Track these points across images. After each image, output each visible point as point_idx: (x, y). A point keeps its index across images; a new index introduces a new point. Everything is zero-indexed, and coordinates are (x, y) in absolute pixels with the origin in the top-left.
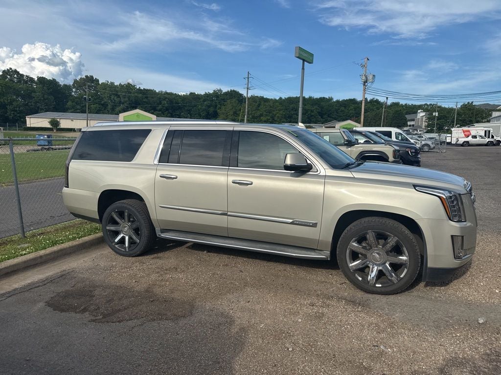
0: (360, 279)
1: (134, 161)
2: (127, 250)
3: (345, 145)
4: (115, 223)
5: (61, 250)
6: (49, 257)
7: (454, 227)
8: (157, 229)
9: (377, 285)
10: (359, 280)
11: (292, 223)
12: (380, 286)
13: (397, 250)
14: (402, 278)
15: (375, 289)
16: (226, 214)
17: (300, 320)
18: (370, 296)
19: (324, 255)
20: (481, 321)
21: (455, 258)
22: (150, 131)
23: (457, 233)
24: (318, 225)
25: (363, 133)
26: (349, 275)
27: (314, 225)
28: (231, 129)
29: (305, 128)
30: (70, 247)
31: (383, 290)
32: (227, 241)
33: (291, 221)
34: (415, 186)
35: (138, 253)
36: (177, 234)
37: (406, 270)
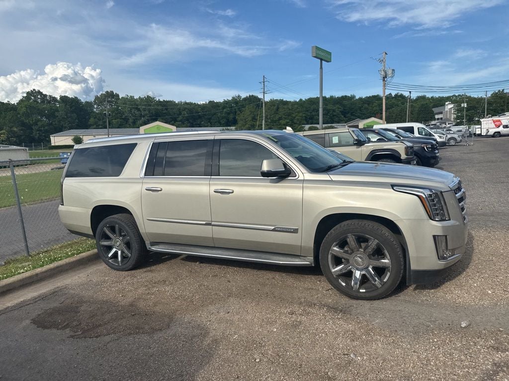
0: (344, 284)
1: (122, 176)
2: (120, 265)
3: (355, 144)
4: (108, 238)
5: (57, 267)
6: (45, 274)
7: (436, 227)
8: (147, 243)
9: (361, 291)
10: (342, 285)
11: (274, 230)
12: (364, 291)
13: (378, 253)
14: (386, 282)
15: (359, 295)
16: (210, 224)
17: (275, 330)
18: (354, 302)
19: (308, 261)
20: (463, 325)
21: (439, 259)
22: (136, 144)
23: (439, 233)
24: (300, 231)
25: (377, 131)
26: (333, 281)
27: (295, 231)
28: (212, 138)
29: (293, 132)
30: (67, 264)
31: (367, 295)
32: (214, 252)
33: (273, 228)
34: (393, 186)
35: (131, 267)
36: (167, 247)
37: (389, 274)
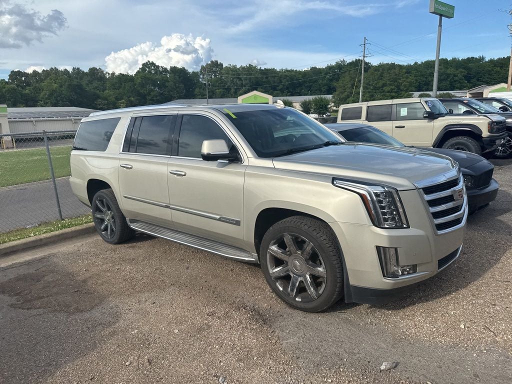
0: (281, 289)
1: (108, 151)
2: (109, 238)
3: (425, 118)
4: (101, 211)
7: (382, 235)
8: (127, 219)
9: (297, 299)
10: (279, 289)
11: (219, 220)
12: (300, 300)
14: (321, 294)
15: (295, 304)
17: (176, 331)
18: (289, 310)
19: (252, 258)
21: (384, 276)
22: (120, 118)
24: (242, 224)
27: (238, 223)
31: (303, 306)
32: (177, 236)
33: (219, 217)
34: (334, 179)
35: (116, 241)
37: (324, 286)
